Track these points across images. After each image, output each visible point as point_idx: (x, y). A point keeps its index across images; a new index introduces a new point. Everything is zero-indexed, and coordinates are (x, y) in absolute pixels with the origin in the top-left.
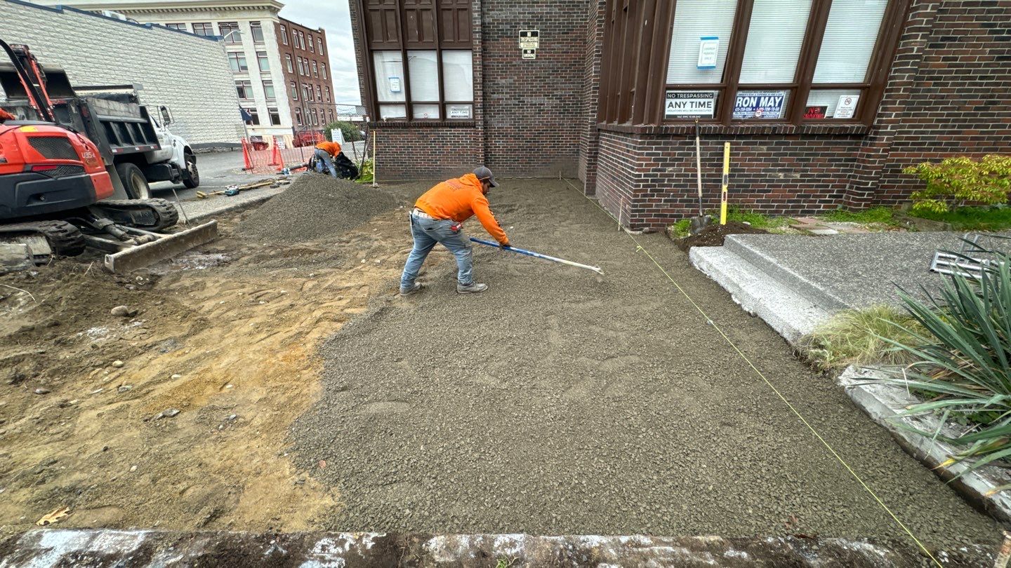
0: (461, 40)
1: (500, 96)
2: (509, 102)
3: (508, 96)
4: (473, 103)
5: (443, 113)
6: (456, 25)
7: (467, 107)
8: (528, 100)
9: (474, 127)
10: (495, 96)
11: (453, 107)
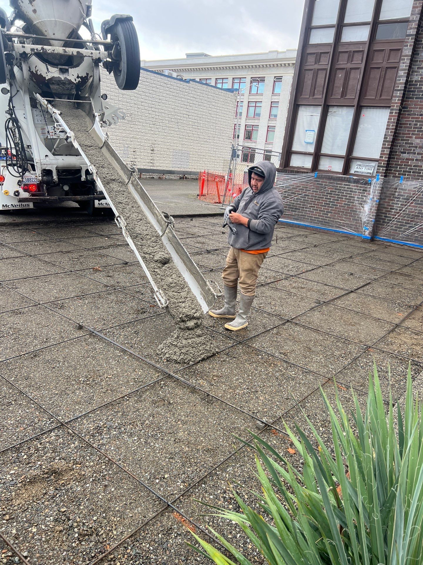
0: (382, 98)
2: (420, 163)
4: (378, 161)
5: (347, 167)
6: (381, 84)
7: (372, 164)
11: (359, 163)
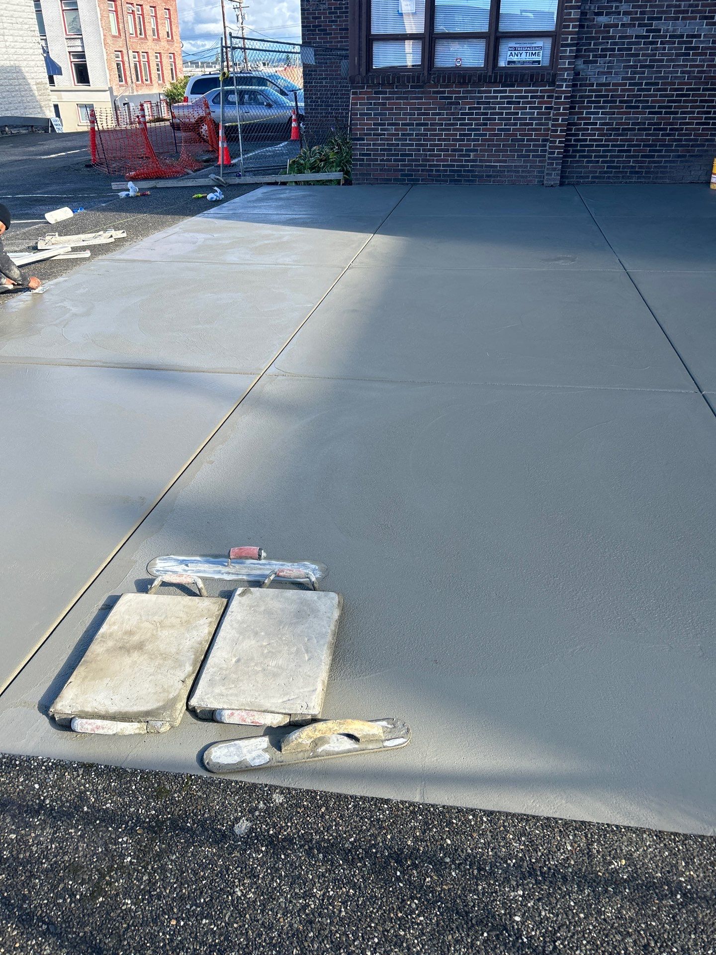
1: (612, 20)
2: (629, 31)
3: (626, 20)
4: (554, 36)
5: (493, 54)
7: (539, 43)
8: (666, 26)
9: (552, 83)
10: (603, 20)
11: (512, 44)
